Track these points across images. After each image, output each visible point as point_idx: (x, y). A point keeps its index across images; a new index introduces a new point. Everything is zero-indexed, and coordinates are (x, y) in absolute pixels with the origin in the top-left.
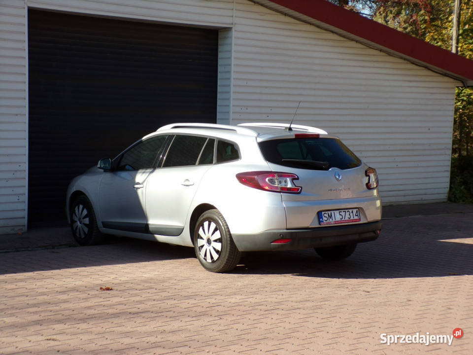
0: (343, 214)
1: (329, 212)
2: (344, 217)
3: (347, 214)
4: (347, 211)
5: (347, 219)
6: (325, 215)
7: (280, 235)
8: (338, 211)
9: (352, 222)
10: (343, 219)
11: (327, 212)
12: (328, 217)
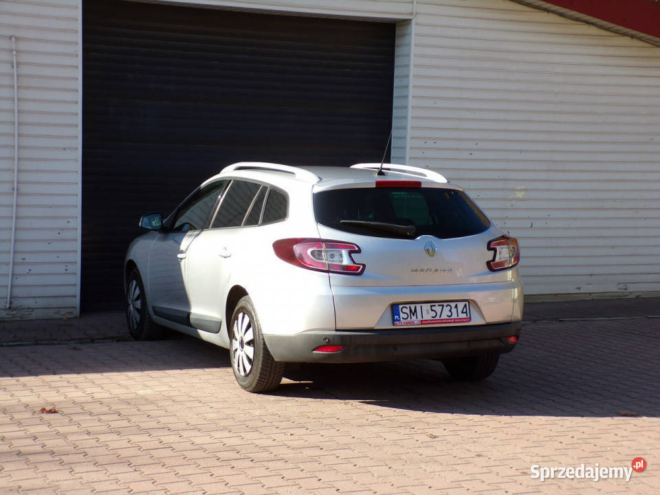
0: (438, 309)
1: (413, 307)
2: (439, 314)
3: (446, 309)
4: (445, 304)
5: (444, 316)
6: (404, 310)
7: (325, 339)
8: (429, 305)
9: (454, 322)
10: (438, 318)
11: (408, 306)
12: (409, 313)
